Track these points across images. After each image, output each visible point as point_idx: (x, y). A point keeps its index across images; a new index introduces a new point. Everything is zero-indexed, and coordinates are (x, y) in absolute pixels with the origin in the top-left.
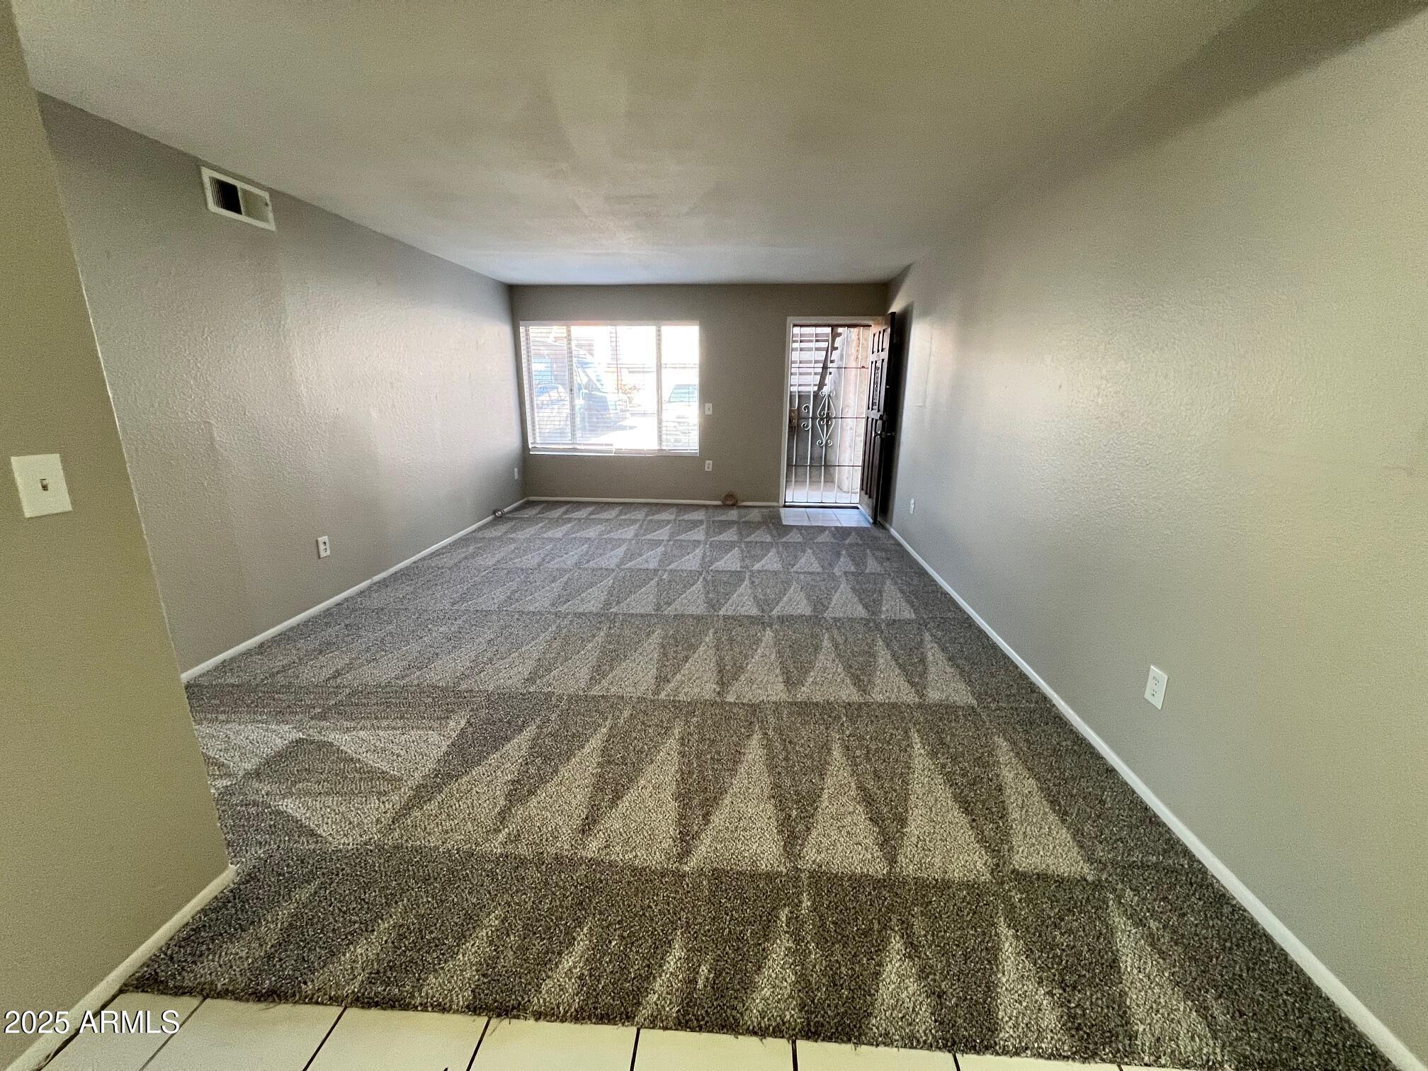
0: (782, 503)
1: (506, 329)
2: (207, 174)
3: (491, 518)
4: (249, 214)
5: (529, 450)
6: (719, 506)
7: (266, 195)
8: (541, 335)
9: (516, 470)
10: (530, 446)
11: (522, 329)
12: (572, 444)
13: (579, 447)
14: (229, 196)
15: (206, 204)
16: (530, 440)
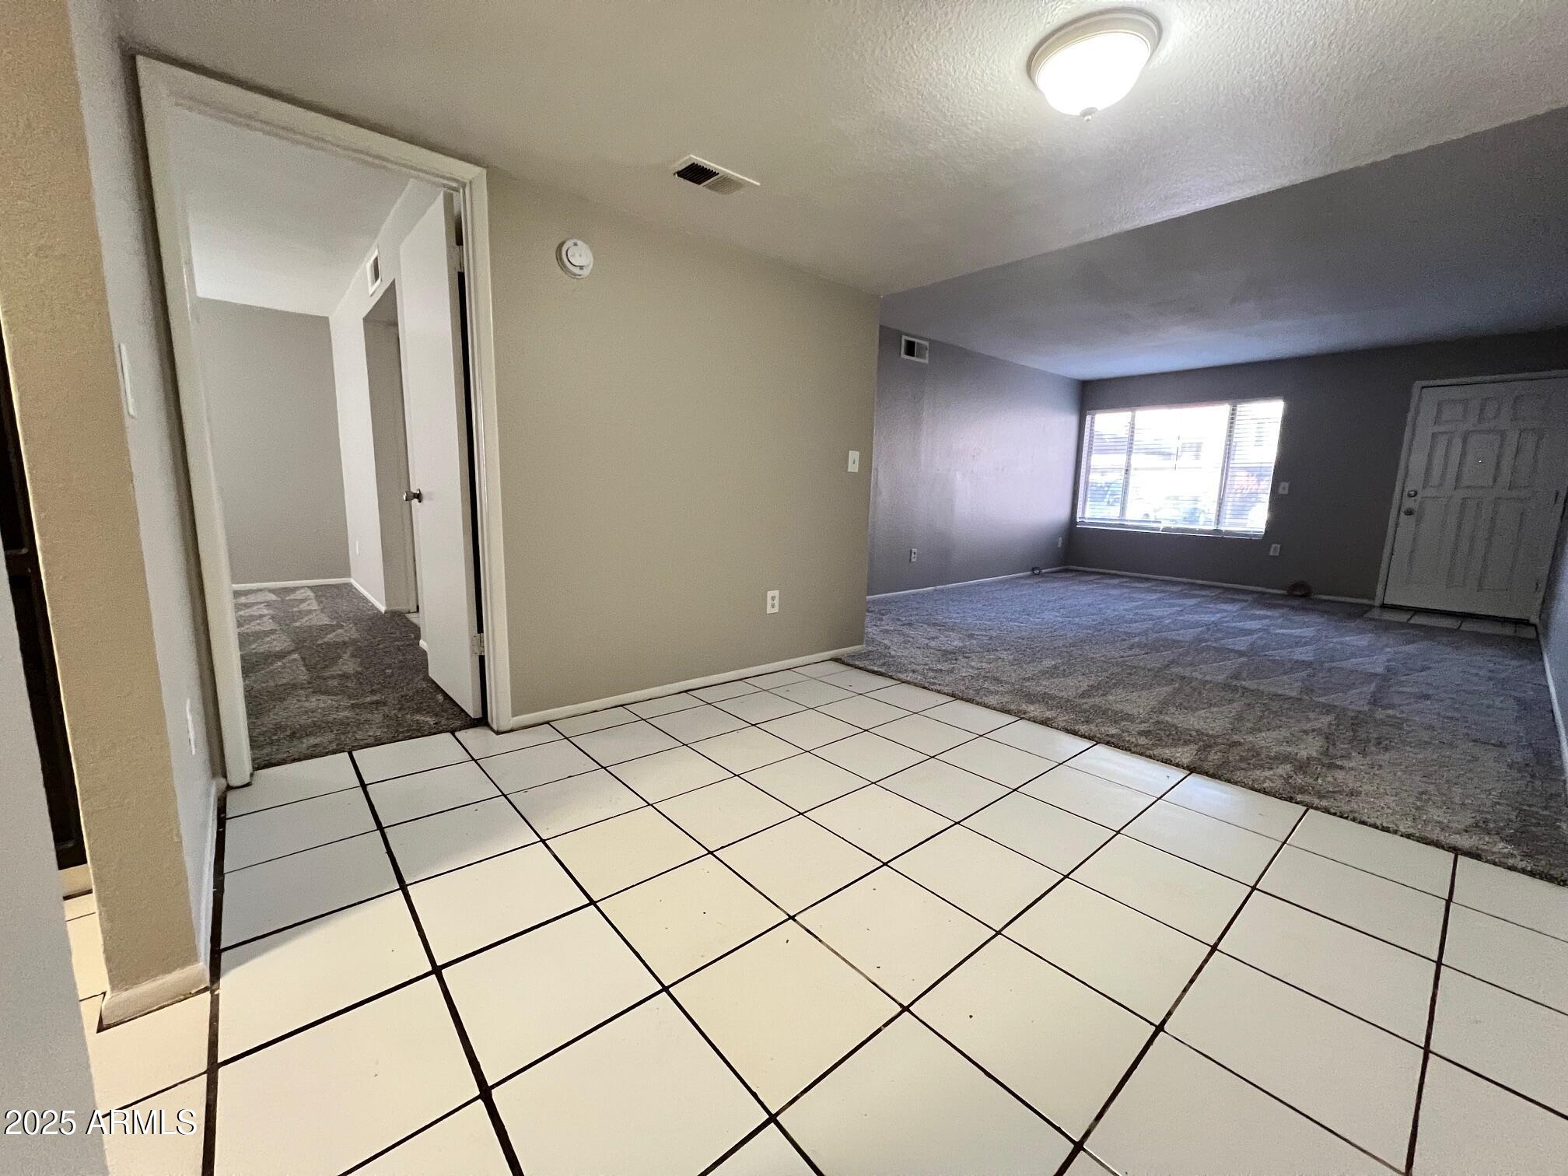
0: (1377, 602)
1: (1072, 420)
2: (904, 338)
3: (1029, 573)
4: (917, 356)
5: (1076, 523)
6: (1282, 595)
7: (926, 344)
8: (1107, 423)
9: (1061, 539)
10: (1078, 520)
11: (1088, 418)
12: (1119, 520)
13: (1126, 523)
14: (911, 349)
15: (900, 354)
16: (1079, 514)
